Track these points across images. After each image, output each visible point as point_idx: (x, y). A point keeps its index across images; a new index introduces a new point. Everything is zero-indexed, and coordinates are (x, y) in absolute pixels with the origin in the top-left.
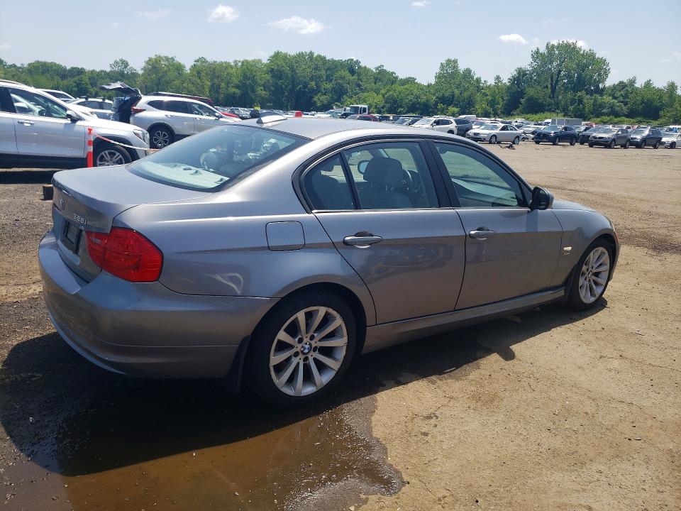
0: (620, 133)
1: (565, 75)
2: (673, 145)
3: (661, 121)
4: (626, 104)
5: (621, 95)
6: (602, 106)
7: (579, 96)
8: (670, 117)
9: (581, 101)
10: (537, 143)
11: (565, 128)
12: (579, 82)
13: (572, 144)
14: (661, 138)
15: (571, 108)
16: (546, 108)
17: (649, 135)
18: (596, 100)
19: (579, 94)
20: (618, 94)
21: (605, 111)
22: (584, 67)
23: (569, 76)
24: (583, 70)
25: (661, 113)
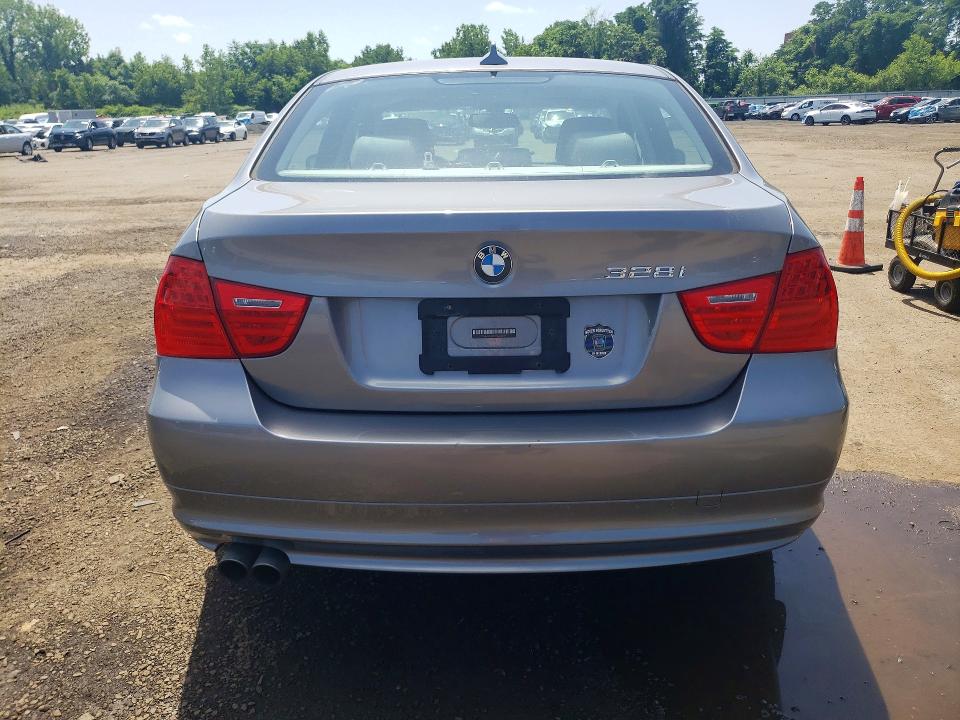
0: (173, 125)
1: (20, 45)
2: (232, 137)
3: (189, 107)
4: (131, 86)
5: (120, 74)
6: (99, 90)
7: (59, 77)
8: (195, 102)
9: (65, 85)
10: (58, 150)
11: (94, 124)
12: (49, 56)
13: (111, 147)
14: (218, 129)
15: (54, 94)
16: (11, 97)
17: (205, 126)
18: (87, 83)
19: (58, 72)
20: (114, 72)
21: (106, 97)
22: (48, 32)
23: (28, 45)
24: (49, 35)
25: (184, 97)
